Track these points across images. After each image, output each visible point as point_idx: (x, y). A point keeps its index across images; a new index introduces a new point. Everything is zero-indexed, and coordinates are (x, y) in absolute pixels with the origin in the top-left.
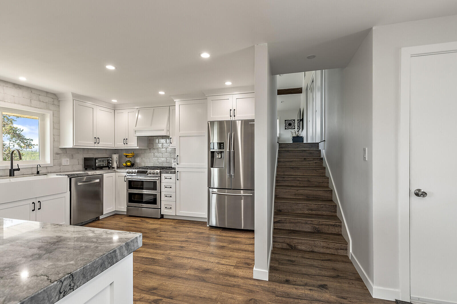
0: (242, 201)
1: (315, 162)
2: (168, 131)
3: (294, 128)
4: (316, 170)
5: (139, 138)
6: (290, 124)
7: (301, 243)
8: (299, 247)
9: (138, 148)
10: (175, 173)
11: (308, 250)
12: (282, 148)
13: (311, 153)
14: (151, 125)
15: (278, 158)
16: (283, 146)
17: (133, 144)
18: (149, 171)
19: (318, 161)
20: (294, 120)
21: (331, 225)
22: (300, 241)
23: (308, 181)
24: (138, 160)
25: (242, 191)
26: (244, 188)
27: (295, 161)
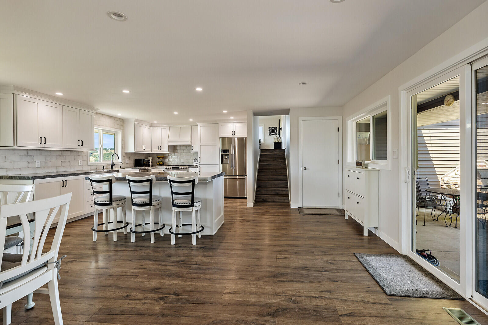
0: (238, 182)
1: (281, 161)
2: (191, 141)
3: (277, 135)
4: (281, 165)
5: (170, 146)
6: (273, 131)
7: (268, 198)
8: (268, 200)
9: (169, 152)
10: (197, 168)
11: (272, 201)
12: (263, 152)
13: (280, 156)
14: (179, 138)
15: (260, 159)
16: (263, 151)
17: (166, 150)
18: (180, 167)
19: (283, 160)
20: (276, 127)
21: (284, 190)
22: (268, 197)
23: (276, 171)
24: (166, 161)
25: (237, 176)
26: (238, 174)
27: (270, 160)
